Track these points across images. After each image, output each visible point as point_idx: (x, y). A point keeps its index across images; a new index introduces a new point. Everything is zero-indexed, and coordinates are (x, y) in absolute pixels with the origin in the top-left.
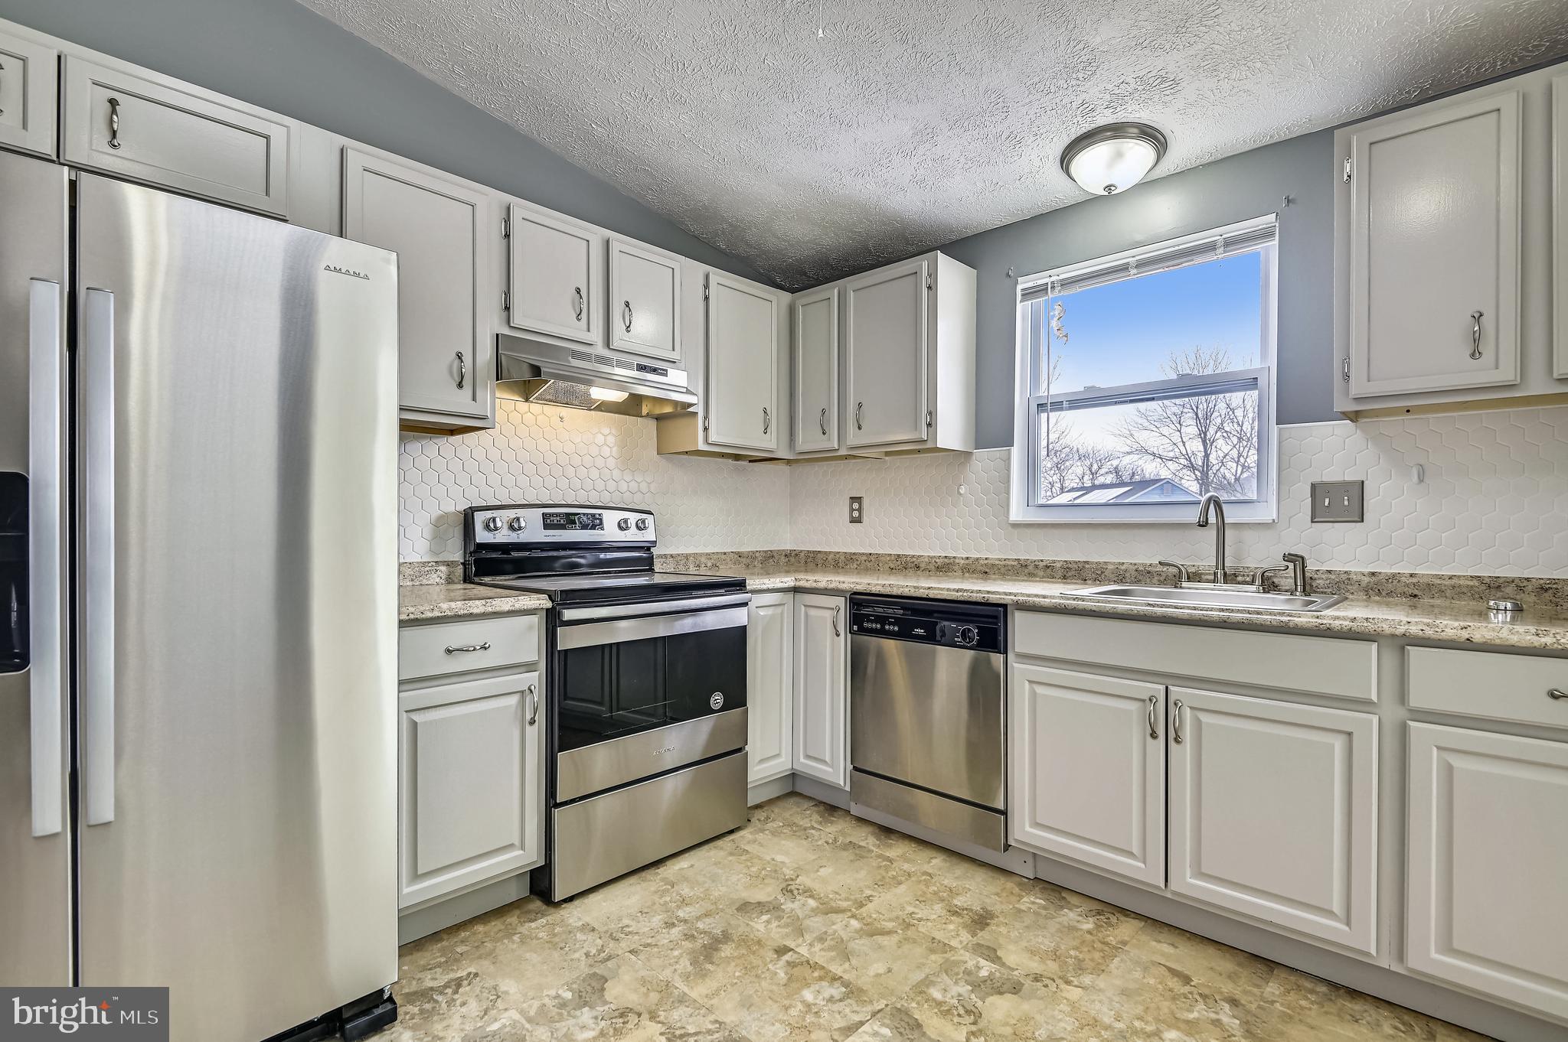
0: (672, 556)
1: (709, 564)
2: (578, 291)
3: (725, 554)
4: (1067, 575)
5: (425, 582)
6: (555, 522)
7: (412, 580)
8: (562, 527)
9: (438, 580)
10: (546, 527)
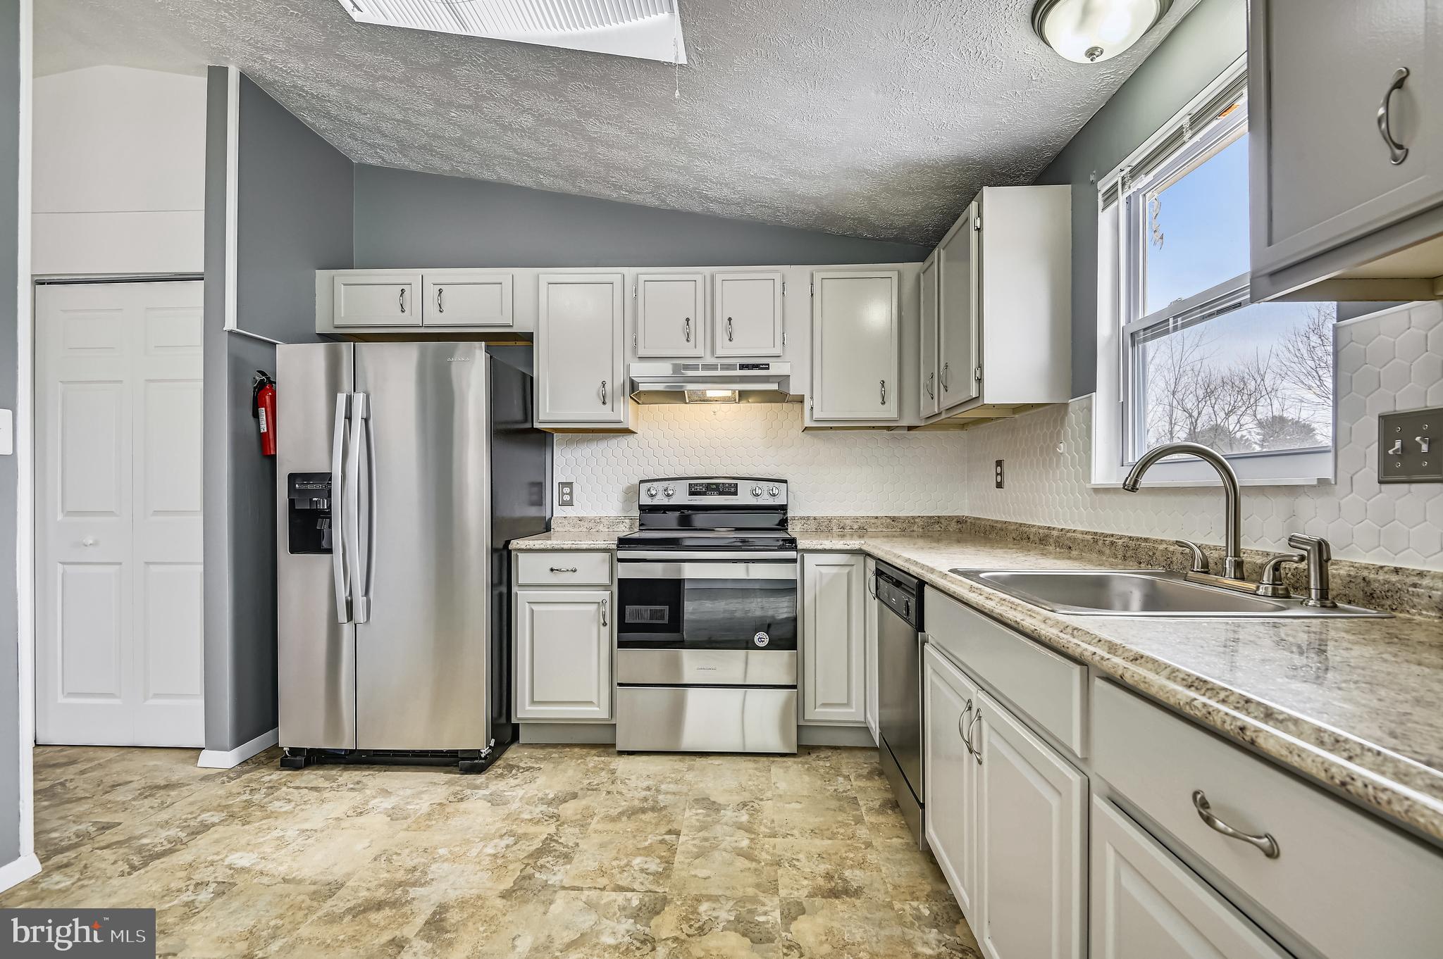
0: (815, 519)
1: (856, 527)
2: (688, 320)
3: (877, 518)
4: (1127, 556)
5: (616, 529)
6: (698, 490)
7: (608, 528)
8: (704, 494)
9: (624, 528)
10: (692, 493)
